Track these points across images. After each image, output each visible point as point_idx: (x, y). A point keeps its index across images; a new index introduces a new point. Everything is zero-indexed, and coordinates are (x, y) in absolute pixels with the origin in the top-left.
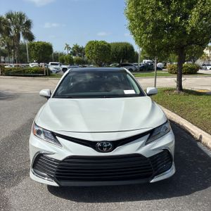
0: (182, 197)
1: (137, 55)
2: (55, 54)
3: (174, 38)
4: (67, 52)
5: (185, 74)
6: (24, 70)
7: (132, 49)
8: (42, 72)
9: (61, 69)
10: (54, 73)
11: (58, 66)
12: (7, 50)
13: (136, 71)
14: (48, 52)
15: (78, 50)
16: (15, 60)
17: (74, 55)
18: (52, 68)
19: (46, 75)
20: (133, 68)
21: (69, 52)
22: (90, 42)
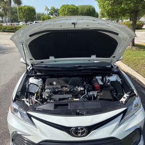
2: (38, 14)
4: (46, 13)
14: (32, 14)
15: (54, 11)
16: (9, 20)
17: (52, 15)
21: (48, 13)
22: (63, 6)
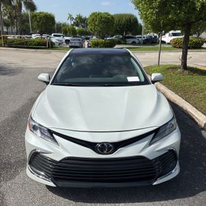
0: (186, 199)
1: (141, 27)
2: (58, 25)
3: (182, 15)
4: (70, 23)
5: (189, 48)
6: (27, 42)
7: (136, 21)
8: (44, 44)
9: (64, 41)
10: (57, 45)
11: (61, 38)
12: (9, 20)
13: (139, 44)
14: (50, 23)
15: (81, 21)
16: (17, 31)
17: (77, 25)
18: (54, 40)
19: (49, 48)
20: (136, 41)
21: (72, 23)
22: (94, 14)
